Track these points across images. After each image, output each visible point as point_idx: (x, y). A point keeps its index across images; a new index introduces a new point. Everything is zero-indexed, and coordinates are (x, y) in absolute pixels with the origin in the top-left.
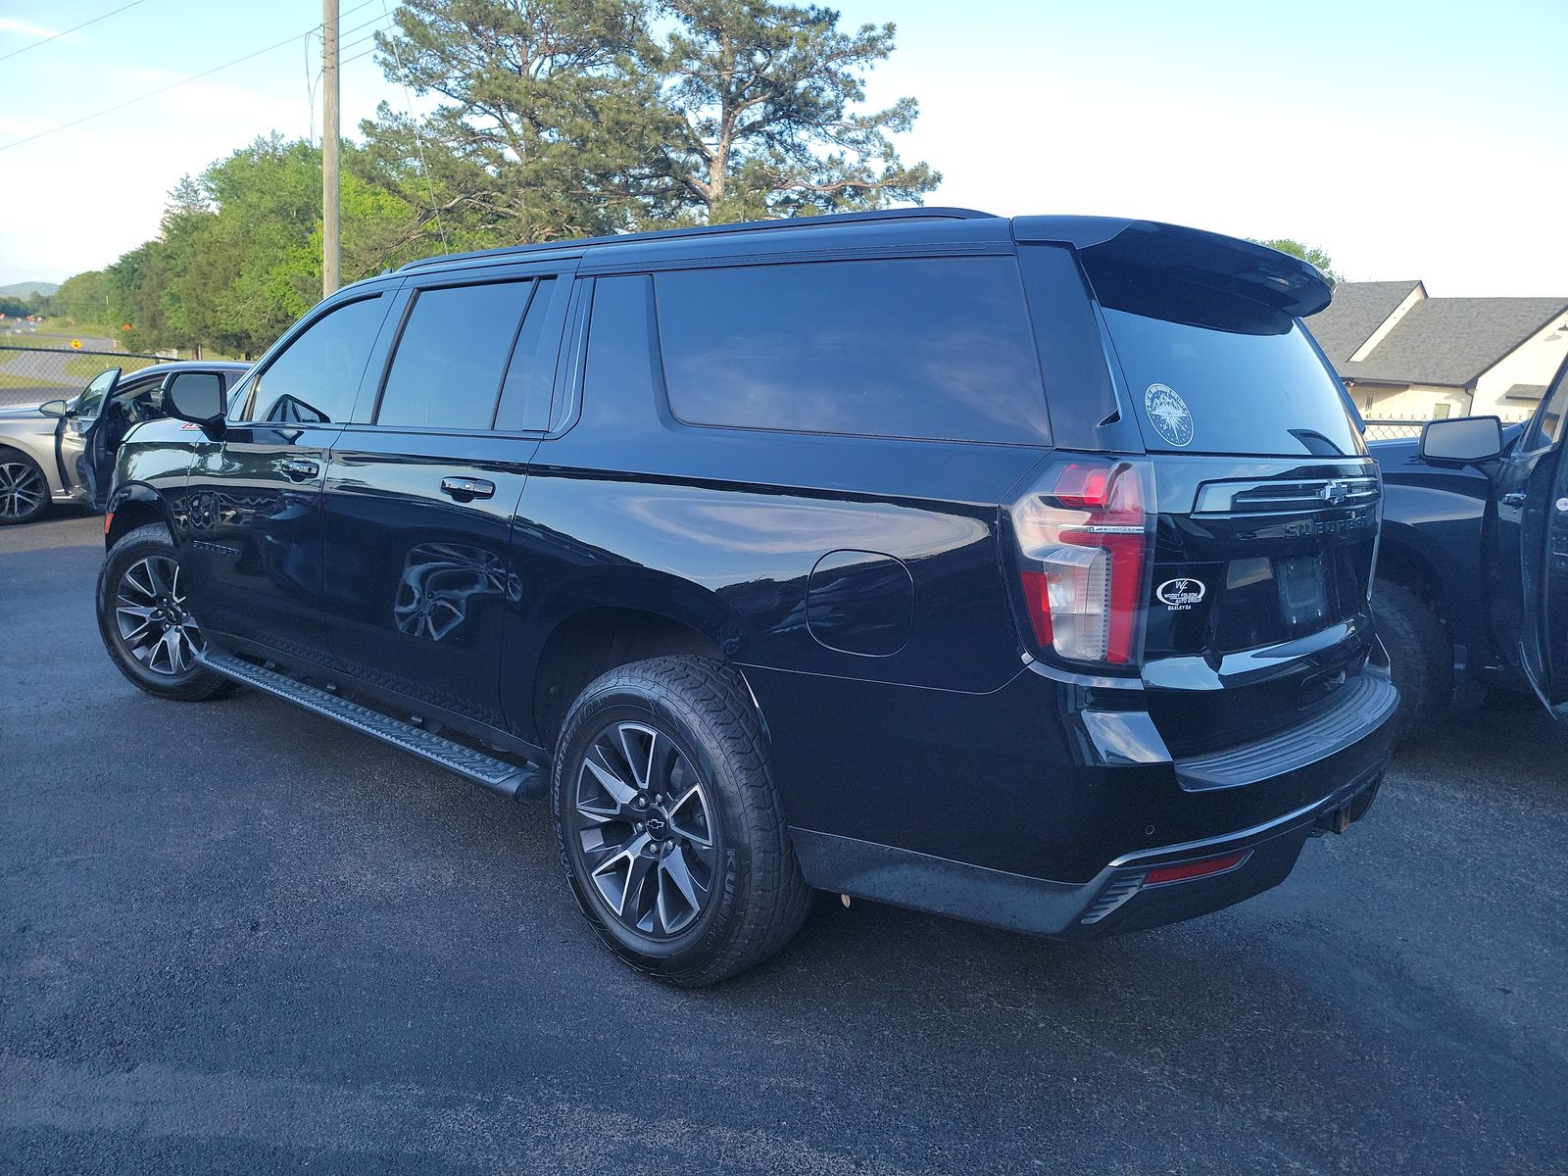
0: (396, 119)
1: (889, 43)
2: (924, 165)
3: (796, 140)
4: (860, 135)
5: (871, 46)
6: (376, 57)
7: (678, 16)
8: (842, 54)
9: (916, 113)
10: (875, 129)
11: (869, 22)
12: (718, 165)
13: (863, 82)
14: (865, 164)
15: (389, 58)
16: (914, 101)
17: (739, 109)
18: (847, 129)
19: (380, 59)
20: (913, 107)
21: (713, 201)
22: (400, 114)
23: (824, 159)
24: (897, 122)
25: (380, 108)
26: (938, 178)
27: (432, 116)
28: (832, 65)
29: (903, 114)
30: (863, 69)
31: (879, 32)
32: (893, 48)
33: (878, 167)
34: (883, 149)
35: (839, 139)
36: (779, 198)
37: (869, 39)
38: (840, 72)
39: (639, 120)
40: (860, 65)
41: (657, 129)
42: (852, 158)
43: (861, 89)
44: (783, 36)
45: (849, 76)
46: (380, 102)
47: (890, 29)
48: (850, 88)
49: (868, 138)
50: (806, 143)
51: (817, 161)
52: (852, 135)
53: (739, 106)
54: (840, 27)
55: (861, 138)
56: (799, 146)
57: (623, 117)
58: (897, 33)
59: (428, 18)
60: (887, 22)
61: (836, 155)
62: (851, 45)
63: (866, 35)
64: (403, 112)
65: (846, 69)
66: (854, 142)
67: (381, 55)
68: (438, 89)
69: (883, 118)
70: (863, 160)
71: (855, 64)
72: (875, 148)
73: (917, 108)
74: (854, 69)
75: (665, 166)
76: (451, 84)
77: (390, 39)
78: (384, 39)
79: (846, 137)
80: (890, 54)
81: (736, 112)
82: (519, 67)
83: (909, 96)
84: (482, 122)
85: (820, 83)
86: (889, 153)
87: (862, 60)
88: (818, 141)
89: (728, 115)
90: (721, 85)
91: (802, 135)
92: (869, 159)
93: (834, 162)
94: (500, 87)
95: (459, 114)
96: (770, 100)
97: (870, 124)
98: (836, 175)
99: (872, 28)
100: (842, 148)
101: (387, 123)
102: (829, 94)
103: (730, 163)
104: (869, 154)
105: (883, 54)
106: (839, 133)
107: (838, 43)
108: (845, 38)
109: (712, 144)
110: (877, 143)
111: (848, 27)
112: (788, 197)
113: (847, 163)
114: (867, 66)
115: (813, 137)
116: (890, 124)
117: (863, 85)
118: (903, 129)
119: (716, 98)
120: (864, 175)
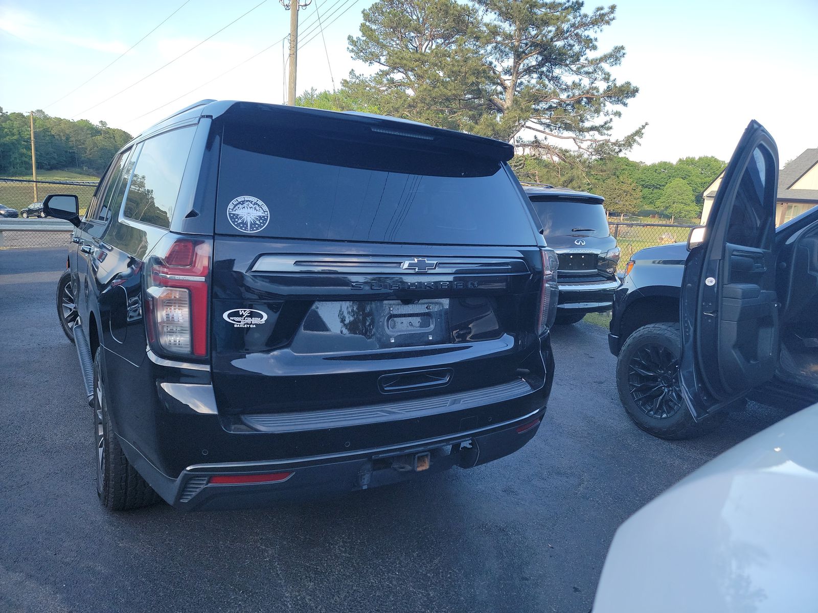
0: (358, 78)
1: (612, 16)
2: (628, 84)
3: (555, 74)
4: (591, 69)
5: (602, 18)
6: (348, 48)
7: (495, 13)
8: (583, 25)
9: (624, 54)
10: (599, 65)
11: (600, 5)
12: (510, 91)
13: (596, 40)
14: (593, 85)
15: (354, 48)
16: (622, 48)
17: (522, 60)
18: (583, 66)
19: (350, 49)
20: (622, 51)
21: (506, 110)
22: (360, 75)
23: (570, 83)
24: (612, 60)
25: (350, 73)
26: (636, 90)
27: (375, 75)
28: (579, 31)
29: (616, 55)
30: (596, 32)
31: (606, 10)
32: (614, 19)
33: (602, 86)
34: (604, 76)
35: (578, 72)
36: (546, 106)
37: (600, 15)
38: (583, 34)
39: (463, 69)
40: (595, 30)
41: (474, 74)
42: (586, 82)
43: (595, 43)
44: (545, 18)
45: (588, 36)
46: (350, 70)
47: (613, 8)
48: (589, 43)
49: (595, 70)
50: (560, 76)
51: (566, 85)
52: (586, 69)
53: (522, 58)
54: (583, 10)
55: (591, 70)
56: (557, 77)
57: (454, 69)
58: (617, 10)
59: (374, 27)
60: (611, 4)
61: (577, 81)
62: (589, 19)
63: (598, 13)
64: (361, 74)
65: (586, 33)
66: (588, 73)
67: (351, 47)
68: (376, 62)
69: (604, 58)
70: (592, 83)
71: (591, 30)
72: (599, 75)
73: (624, 51)
74: (591, 33)
75: (479, 93)
76: (383, 59)
77: (355, 39)
78: (352, 39)
79: (582, 71)
80: (612, 23)
81: (520, 62)
82: (416, 47)
83: (620, 45)
84: (398, 76)
85: (572, 42)
86: (607, 78)
87: (596, 27)
88: (567, 74)
89: (517, 63)
90: (512, 47)
91: (557, 71)
92: (596, 82)
93: (575, 85)
94: (397, 58)
95: (387, 73)
96: (540, 53)
97: (596, 62)
98: (577, 92)
99: (602, 9)
100: (580, 77)
101: (354, 80)
102: (577, 48)
103: (518, 89)
104: (596, 79)
105: (608, 23)
106: (578, 68)
107: (582, 19)
108: (586, 16)
109: (508, 80)
110: (600, 73)
111: (588, 10)
112: (551, 106)
113: (582, 85)
114: (598, 30)
115: (564, 72)
116: (608, 62)
117: (596, 41)
118: (616, 64)
119: (510, 55)
120: (595, 91)
